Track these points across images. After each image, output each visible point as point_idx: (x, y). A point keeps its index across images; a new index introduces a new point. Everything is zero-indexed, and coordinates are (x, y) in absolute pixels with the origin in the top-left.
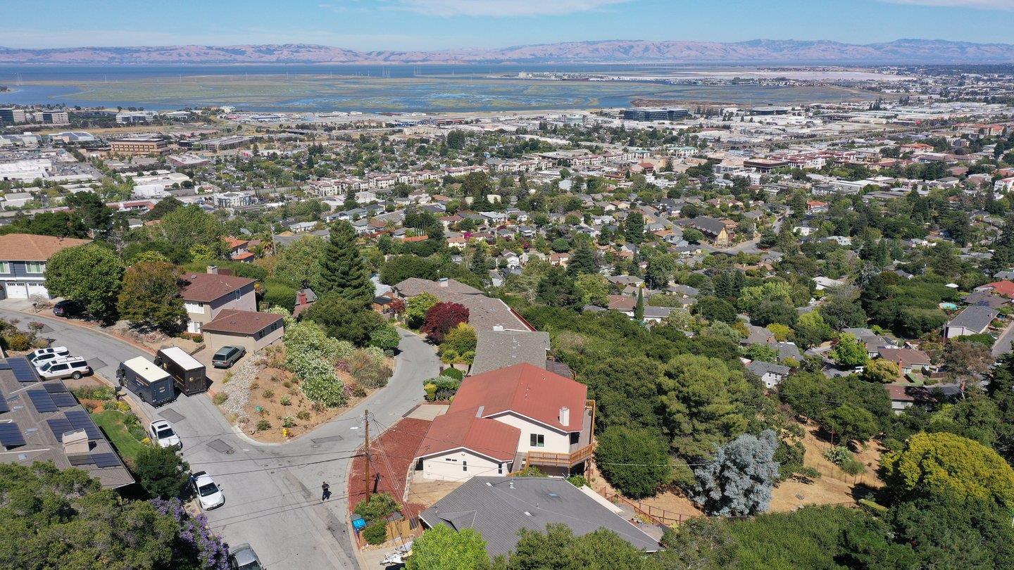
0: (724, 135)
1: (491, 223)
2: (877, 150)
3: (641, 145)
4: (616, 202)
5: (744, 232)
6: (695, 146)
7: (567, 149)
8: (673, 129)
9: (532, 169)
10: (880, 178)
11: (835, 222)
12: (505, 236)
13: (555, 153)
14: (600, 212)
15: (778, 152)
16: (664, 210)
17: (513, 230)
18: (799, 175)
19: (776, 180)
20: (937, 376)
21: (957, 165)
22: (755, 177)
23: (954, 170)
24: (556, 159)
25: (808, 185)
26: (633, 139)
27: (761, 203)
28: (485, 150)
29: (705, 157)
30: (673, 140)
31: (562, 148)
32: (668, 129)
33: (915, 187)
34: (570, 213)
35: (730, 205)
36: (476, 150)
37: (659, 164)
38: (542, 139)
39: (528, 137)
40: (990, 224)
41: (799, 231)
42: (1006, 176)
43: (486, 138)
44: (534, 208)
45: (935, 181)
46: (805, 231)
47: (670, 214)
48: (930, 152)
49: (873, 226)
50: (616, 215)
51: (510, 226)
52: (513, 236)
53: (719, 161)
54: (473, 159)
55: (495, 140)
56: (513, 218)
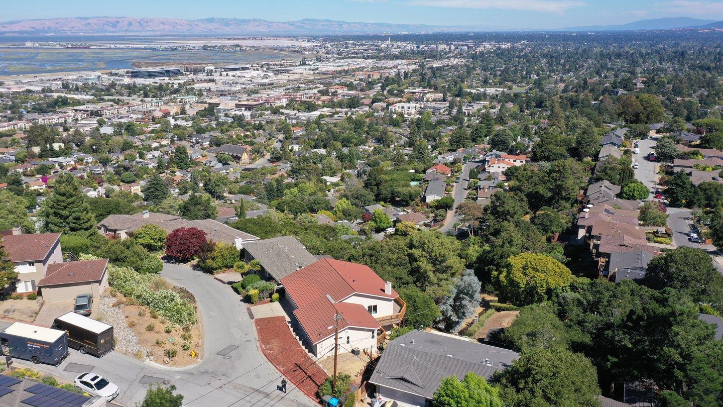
0: (212, 85)
1: (62, 167)
2: (315, 91)
3: (154, 97)
4: (158, 140)
5: (257, 152)
6: (195, 94)
7: (94, 103)
8: (173, 83)
9: (70, 120)
10: (325, 109)
11: (313, 140)
12: (79, 175)
13: (85, 106)
14: (150, 149)
15: (253, 96)
16: (197, 142)
17: (84, 170)
18: (276, 111)
19: (261, 115)
20: (434, 226)
21: (365, 98)
22: (247, 114)
23: (365, 101)
24: (87, 111)
25: (283, 117)
26: (146, 92)
27: (261, 131)
28: (19, 107)
29: (206, 103)
30: (176, 91)
31: (88, 102)
32: (169, 83)
33: (346, 114)
34: (126, 152)
35: (242, 135)
36: (11, 108)
37: (174, 109)
38: (69, 96)
39: (55, 95)
40: (396, 133)
41: (292, 148)
42: (393, 104)
43: (16, 98)
44: (95, 151)
45: (357, 109)
46: (296, 148)
47: (202, 145)
48: (345, 91)
49: (336, 140)
50: (163, 149)
51: (79, 167)
52: (85, 174)
53: (218, 105)
54: (11, 116)
55: (25, 99)
56: (80, 161)
